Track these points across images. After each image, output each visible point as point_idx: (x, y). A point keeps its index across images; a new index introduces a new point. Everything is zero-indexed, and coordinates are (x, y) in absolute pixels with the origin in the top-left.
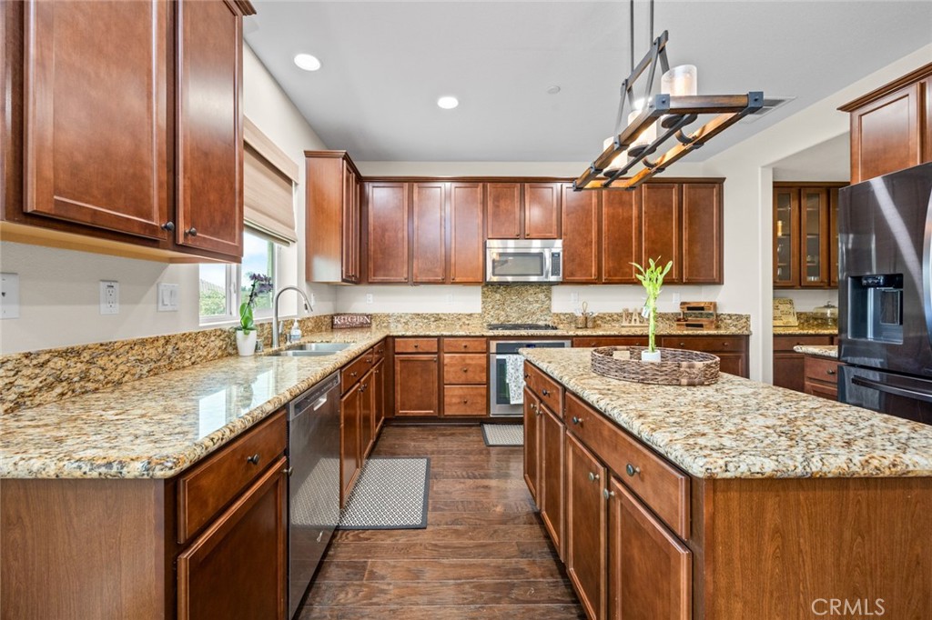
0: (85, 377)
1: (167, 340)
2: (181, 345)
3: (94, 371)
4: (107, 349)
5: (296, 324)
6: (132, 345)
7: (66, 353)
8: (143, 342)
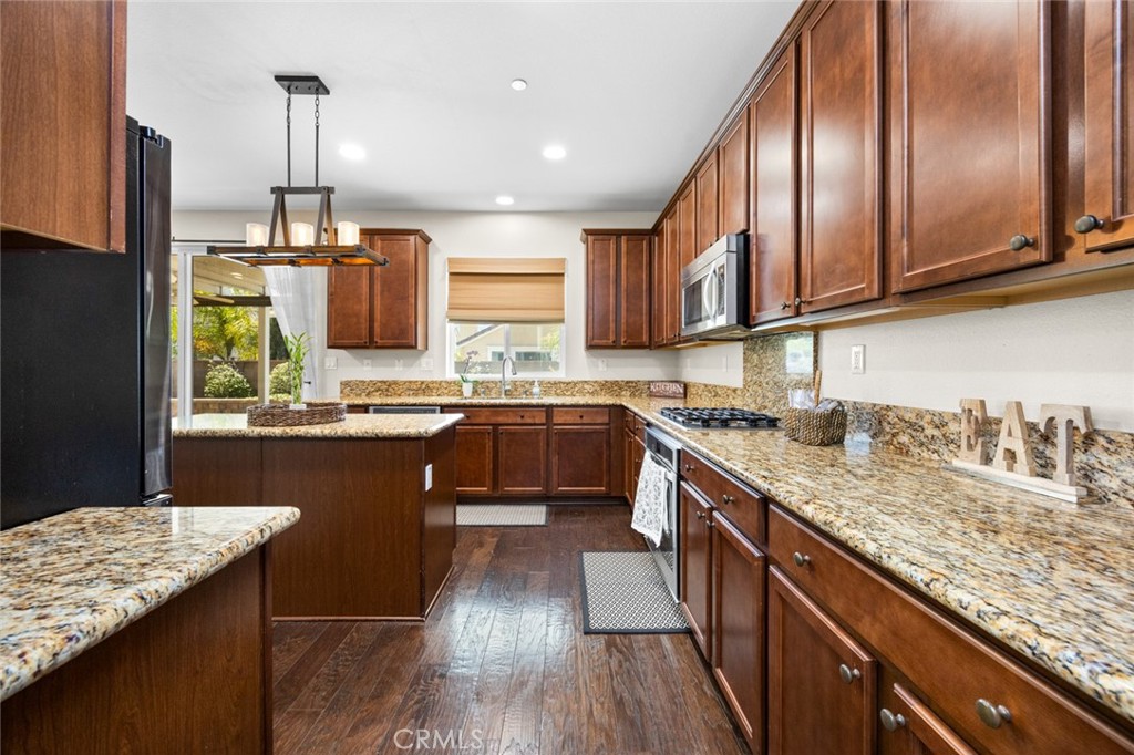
0: (387, 390)
1: (422, 383)
2: (431, 386)
3: (390, 389)
4: (395, 383)
5: (536, 384)
6: (405, 382)
7: (381, 382)
8: (410, 382)
